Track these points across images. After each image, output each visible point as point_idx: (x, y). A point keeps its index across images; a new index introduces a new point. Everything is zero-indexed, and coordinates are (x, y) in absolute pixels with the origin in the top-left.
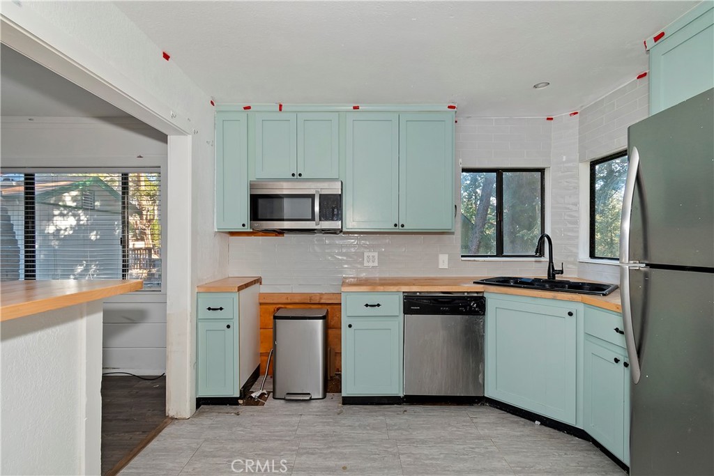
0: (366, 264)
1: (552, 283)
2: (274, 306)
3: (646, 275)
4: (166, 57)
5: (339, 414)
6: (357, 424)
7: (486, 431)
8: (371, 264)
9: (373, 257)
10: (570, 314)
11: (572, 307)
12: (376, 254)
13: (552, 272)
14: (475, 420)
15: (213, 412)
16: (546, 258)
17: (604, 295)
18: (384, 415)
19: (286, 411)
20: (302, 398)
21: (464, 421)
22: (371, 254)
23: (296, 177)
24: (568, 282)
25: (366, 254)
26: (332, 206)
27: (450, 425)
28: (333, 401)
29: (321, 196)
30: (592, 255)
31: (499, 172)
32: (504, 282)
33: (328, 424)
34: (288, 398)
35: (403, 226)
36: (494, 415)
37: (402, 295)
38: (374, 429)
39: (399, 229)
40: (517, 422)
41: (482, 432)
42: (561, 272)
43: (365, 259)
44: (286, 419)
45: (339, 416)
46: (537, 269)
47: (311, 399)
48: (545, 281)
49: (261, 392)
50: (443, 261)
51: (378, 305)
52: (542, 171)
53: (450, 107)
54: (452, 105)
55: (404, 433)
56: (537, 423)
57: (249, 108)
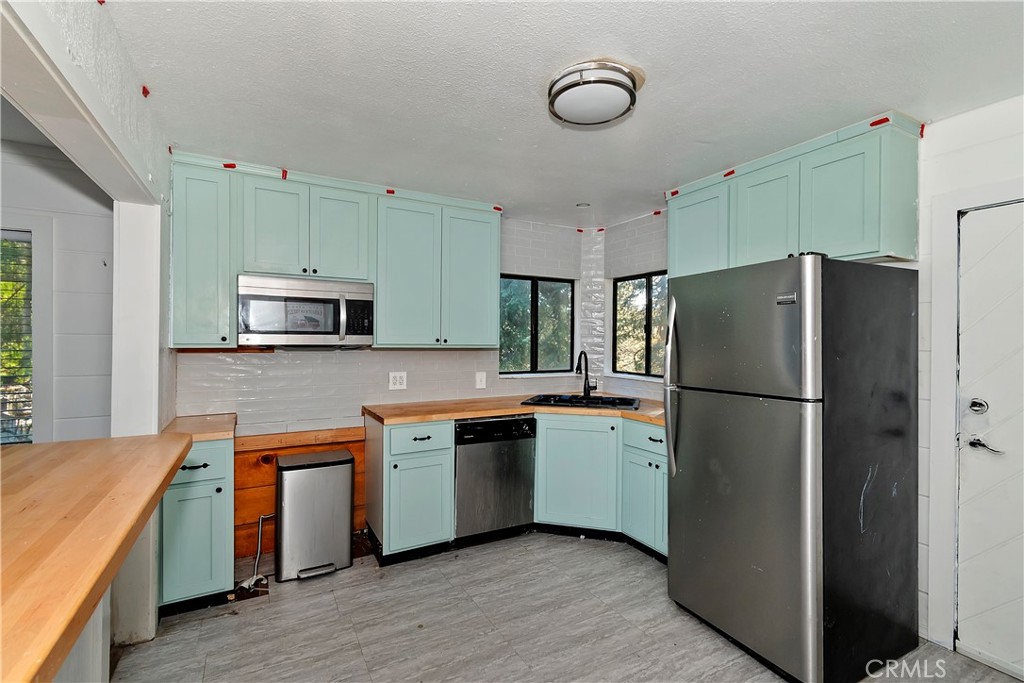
0: (391, 387)
1: (587, 400)
2: (258, 454)
3: (679, 394)
4: (146, 92)
5: (381, 578)
6: (410, 582)
7: (542, 555)
8: (398, 387)
9: (401, 377)
10: (613, 428)
11: (613, 422)
12: (404, 374)
13: (588, 389)
14: (529, 548)
15: (189, 621)
16: (583, 375)
17: (636, 409)
18: (435, 566)
19: (309, 592)
20: (323, 572)
21: (520, 552)
22: (398, 374)
23: (307, 273)
24: (600, 398)
25: (392, 375)
26: (361, 316)
27: (507, 559)
28: (367, 566)
29: (349, 303)
30: (614, 370)
31: (535, 280)
32: (544, 401)
33: (375, 591)
34: (303, 576)
35: (445, 341)
36: (544, 539)
37: (453, 423)
38: (431, 582)
39: (442, 345)
40: (565, 541)
41: (539, 557)
42: (595, 388)
43: (391, 381)
44: (316, 600)
45: (382, 580)
46: (571, 385)
47: (336, 570)
48: (582, 398)
49: (255, 578)
50: (481, 380)
51: (429, 438)
52: (572, 282)
53: (495, 208)
54: (498, 206)
55: (466, 577)
56: (582, 537)
57: (232, 166)
